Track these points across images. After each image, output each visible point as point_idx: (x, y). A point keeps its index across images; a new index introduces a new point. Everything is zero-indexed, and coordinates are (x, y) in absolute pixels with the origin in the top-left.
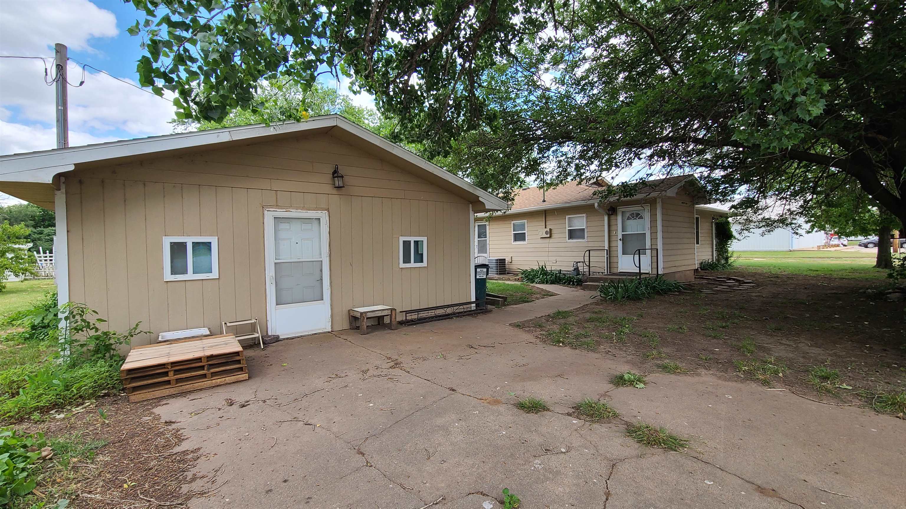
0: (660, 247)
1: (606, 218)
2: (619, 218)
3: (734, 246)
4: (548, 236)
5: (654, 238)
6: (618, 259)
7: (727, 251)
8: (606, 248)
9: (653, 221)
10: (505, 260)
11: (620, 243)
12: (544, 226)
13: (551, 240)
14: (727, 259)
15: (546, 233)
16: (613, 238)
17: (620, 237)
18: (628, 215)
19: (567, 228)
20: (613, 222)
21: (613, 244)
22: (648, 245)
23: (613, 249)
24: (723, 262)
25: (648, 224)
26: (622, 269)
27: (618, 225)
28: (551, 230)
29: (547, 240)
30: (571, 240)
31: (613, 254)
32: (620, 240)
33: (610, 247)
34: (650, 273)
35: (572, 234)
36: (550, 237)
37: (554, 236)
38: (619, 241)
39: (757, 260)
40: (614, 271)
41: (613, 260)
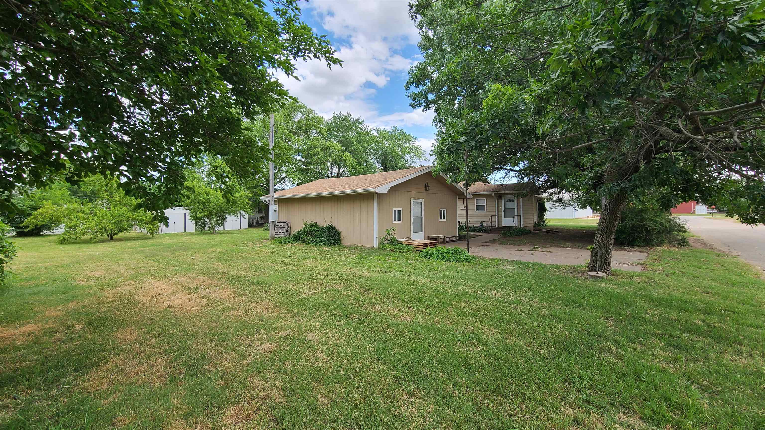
0: (521, 215)
1: (496, 201)
2: (503, 201)
3: (547, 216)
5: (519, 211)
7: (543, 218)
9: (519, 203)
11: (503, 213)
14: (544, 222)
15: (464, 207)
16: (500, 210)
17: (503, 210)
18: (506, 200)
20: (500, 203)
21: (500, 213)
22: (516, 214)
24: (542, 223)
25: (516, 204)
31: (500, 218)
35: (478, 208)
39: (557, 223)
40: (500, 226)
41: (500, 221)
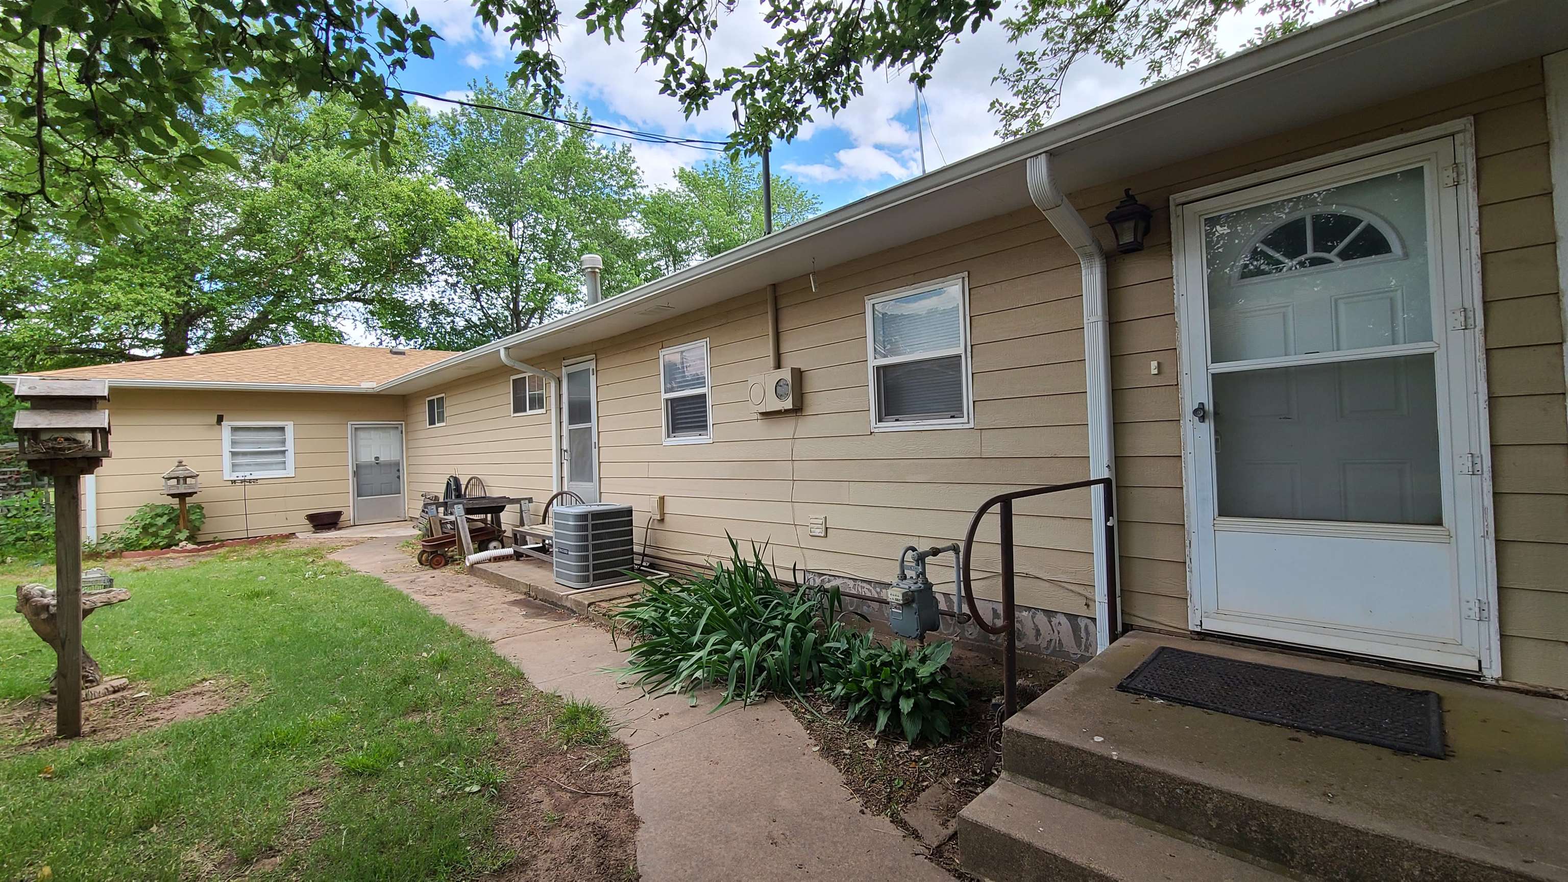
4: (788, 404)
6: (1183, 544)
8: (1100, 468)
10: (629, 512)
12: (771, 361)
13: (806, 426)
19: (873, 362)
23: (1138, 475)
26: (1218, 613)
27: (1182, 318)
28: (798, 375)
29: (785, 428)
30: (890, 425)
32: (1200, 413)
33: (1119, 460)
34: (1493, 672)
36: (798, 409)
37: (816, 402)
38: (1189, 423)
